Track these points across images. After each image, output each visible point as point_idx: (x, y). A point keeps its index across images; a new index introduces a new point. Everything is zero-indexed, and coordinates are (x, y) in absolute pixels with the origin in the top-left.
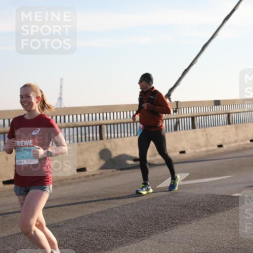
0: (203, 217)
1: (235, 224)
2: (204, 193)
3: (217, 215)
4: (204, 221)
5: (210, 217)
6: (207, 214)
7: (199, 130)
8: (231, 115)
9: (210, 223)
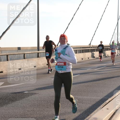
0: (9, 103)
1: (24, 106)
2: (11, 92)
3: (16, 102)
4: (9, 105)
5: (13, 103)
6: (11, 102)
7: (10, 61)
8: (25, 55)
9: (12, 106)
